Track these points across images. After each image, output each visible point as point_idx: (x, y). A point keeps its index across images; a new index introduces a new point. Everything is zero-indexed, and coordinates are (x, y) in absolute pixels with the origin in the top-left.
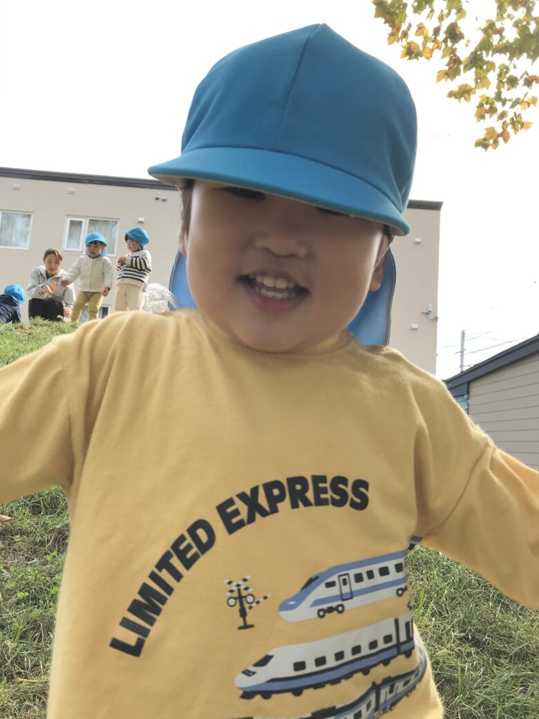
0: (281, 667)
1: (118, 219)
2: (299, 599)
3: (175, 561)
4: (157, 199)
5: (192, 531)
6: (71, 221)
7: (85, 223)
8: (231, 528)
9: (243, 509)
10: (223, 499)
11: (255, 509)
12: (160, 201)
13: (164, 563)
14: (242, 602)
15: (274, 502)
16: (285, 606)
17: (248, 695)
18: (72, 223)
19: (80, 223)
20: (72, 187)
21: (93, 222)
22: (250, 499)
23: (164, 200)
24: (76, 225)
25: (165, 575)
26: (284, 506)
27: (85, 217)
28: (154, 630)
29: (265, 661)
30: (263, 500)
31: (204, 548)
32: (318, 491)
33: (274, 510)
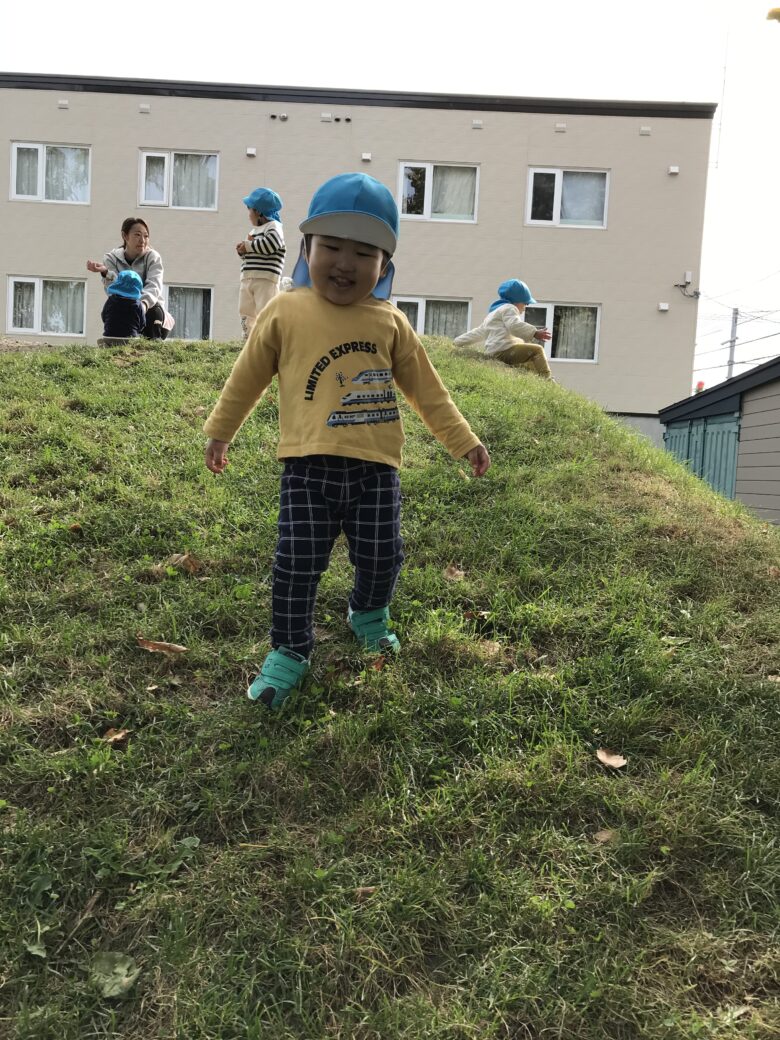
0: (354, 396)
1: (218, 152)
2: (358, 378)
3: (317, 370)
4: (273, 117)
5: (322, 360)
6: (148, 158)
7: (169, 159)
8: (335, 358)
9: (338, 353)
10: (331, 349)
11: (341, 352)
12: (277, 120)
13: (314, 371)
14: (340, 379)
15: (347, 350)
16: (354, 380)
17: (344, 404)
18: (150, 160)
19: (161, 160)
20: (145, 102)
21: (179, 157)
22: (340, 349)
23: (284, 119)
24: (155, 162)
25: (315, 375)
26: (351, 351)
27: (169, 150)
28: (315, 392)
29: (349, 395)
30: (343, 349)
31: (327, 365)
32: (361, 347)
33: (348, 352)
